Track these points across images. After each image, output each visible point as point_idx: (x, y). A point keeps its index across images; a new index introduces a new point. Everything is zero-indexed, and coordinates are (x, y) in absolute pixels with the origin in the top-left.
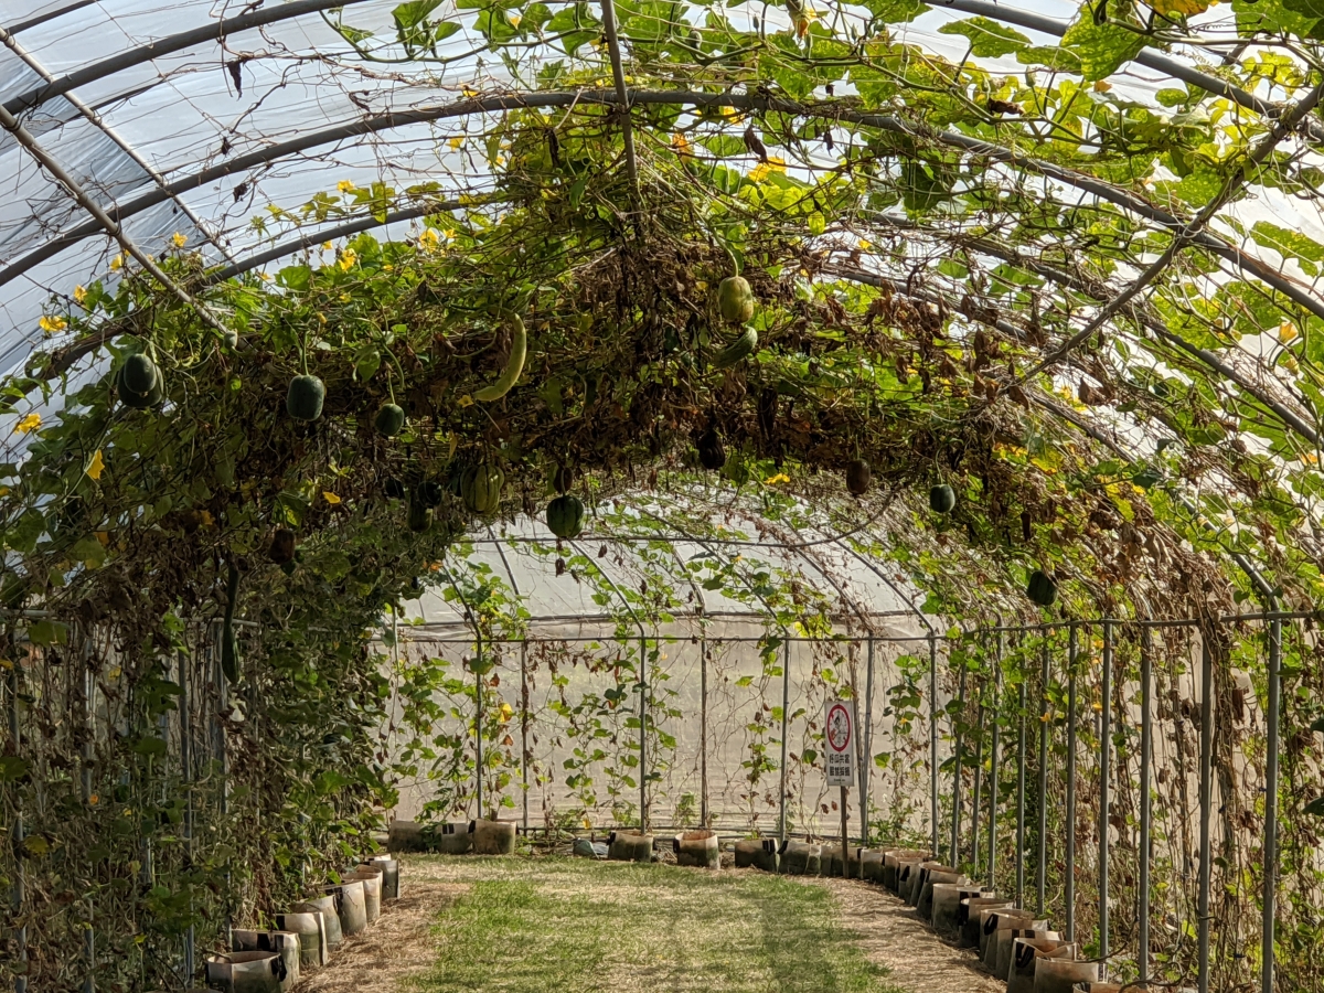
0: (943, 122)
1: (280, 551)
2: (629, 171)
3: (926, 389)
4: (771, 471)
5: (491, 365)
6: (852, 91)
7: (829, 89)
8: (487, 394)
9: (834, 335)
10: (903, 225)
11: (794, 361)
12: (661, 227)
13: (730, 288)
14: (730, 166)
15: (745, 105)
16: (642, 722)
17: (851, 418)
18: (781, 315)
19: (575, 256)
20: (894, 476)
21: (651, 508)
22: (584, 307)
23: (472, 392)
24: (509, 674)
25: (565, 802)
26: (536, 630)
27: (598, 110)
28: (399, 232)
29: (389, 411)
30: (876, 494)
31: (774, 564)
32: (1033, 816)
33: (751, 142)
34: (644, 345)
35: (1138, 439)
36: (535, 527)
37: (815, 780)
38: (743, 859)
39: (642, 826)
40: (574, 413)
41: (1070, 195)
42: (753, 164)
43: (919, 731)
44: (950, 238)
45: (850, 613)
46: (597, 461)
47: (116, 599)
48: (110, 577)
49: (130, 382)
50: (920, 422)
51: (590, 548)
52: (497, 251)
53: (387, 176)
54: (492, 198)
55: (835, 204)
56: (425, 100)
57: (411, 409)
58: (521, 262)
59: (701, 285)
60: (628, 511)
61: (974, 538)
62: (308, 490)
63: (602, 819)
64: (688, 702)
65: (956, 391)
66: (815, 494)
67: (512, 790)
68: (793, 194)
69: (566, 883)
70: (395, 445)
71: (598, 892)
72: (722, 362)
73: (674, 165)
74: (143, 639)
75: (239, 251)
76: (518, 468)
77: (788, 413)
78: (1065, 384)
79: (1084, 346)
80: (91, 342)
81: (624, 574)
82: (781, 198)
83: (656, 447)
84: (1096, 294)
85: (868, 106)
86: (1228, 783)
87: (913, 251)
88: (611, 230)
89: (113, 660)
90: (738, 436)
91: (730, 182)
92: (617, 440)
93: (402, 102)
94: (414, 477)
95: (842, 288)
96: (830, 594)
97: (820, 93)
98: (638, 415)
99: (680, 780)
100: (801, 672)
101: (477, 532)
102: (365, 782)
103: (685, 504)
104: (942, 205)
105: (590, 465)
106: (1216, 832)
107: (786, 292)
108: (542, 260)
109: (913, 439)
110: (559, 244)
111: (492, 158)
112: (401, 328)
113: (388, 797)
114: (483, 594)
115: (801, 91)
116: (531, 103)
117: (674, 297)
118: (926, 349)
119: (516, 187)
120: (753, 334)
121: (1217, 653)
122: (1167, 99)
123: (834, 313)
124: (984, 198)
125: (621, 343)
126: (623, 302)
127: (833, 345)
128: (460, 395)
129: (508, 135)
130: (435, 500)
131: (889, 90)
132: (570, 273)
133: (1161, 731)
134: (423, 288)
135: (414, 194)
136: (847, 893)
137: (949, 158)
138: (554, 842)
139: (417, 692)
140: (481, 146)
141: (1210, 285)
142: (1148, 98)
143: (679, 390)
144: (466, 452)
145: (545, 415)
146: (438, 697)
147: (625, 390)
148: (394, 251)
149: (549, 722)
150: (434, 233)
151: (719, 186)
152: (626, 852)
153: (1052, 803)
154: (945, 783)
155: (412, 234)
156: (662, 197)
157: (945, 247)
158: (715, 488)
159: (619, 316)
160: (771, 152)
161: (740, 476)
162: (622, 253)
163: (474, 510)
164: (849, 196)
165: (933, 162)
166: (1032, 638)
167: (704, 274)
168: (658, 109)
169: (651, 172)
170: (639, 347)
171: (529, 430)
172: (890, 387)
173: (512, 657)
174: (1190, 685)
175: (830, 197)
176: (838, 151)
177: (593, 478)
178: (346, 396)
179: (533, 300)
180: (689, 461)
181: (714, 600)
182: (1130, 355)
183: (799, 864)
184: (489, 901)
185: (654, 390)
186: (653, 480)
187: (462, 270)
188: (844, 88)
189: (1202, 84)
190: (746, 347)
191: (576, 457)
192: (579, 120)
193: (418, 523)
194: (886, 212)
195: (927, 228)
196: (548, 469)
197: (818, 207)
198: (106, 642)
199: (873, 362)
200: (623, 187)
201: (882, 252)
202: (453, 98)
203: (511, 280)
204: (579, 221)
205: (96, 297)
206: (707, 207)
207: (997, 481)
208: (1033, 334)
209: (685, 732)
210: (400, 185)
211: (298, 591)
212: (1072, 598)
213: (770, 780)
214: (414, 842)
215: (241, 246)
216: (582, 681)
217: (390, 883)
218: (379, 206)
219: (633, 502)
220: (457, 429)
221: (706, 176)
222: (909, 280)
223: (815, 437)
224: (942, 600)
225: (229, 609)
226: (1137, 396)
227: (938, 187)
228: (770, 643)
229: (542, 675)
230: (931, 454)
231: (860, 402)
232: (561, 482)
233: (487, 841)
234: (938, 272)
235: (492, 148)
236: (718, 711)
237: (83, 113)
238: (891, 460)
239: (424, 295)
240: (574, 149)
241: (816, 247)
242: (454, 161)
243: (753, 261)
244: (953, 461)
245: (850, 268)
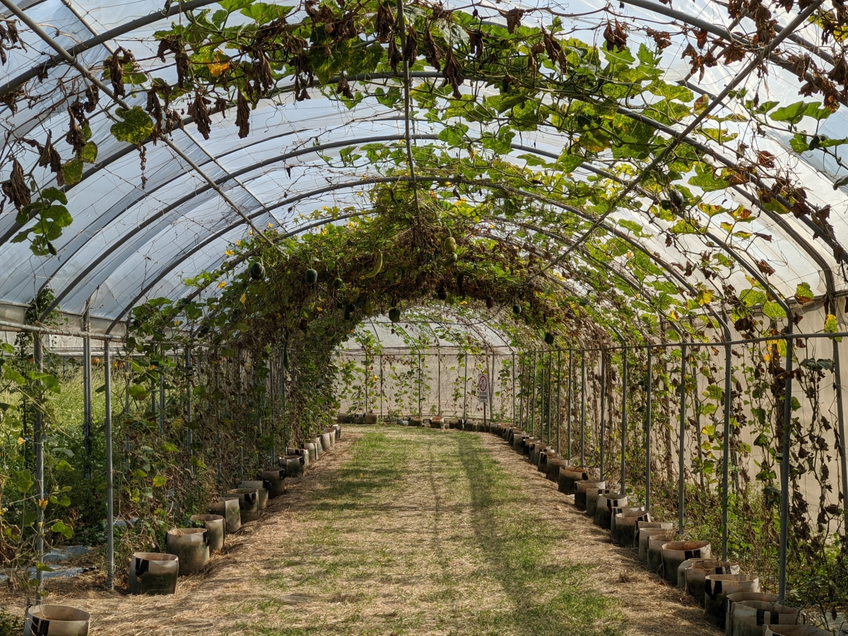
0: (518, 187)
1: (303, 326)
2: (416, 203)
3: (512, 274)
4: (461, 300)
5: (371, 266)
6: (488, 177)
7: (481, 176)
8: (370, 275)
9: (482, 256)
10: (505, 220)
11: (469, 264)
12: (426, 221)
13: (449, 241)
14: (448, 201)
15: (453, 181)
16: (419, 381)
17: (487, 283)
18: (465, 250)
19: (398, 231)
20: (501, 302)
21: (422, 312)
22: (401, 247)
23: (365, 275)
24: (376, 366)
25: (394, 408)
26: (385, 352)
27: (406, 183)
28: (341, 223)
29: (338, 281)
30: (495, 308)
31: (462, 330)
32: (547, 411)
33: (455, 194)
34: (420, 259)
35: (581, 290)
36: (384, 318)
37: (475, 400)
38: (452, 426)
39: (419, 415)
40: (398, 281)
41: (559, 210)
42: (456, 201)
43: (509, 384)
44: (520, 225)
45: (487, 346)
46: (405, 297)
47: (250, 342)
48: (248, 335)
49: (255, 272)
50: (510, 285)
51: (402, 325)
52: (373, 229)
53: (337, 205)
54: (371, 212)
55: (483, 213)
56: (350, 180)
57: (345, 280)
58: (381, 233)
59: (439, 240)
60: (415, 313)
61: (527, 322)
62: (312, 306)
63: (406, 413)
64: (434, 375)
65: (522, 274)
66: (476, 308)
67: (377, 403)
68: (469, 210)
69: (394, 434)
70: (340, 292)
71: (405, 437)
72: (446, 265)
73: (430, 201)
74: (258, 355)
75: (289, 230)
76: (380, 299)
77: (467, 281)
78: (557, 272)
79: (563, 259)
80: (242, 259)
81: (413, 333)
82: (465, 212)
83: (424, 292)
84: (568, 243)
85: (493, 182)
86: (611, 400)
87: (508, 229)
88: (410, 222)
89: (249, 362)
90: (451, 289)
91: (449, 206)
92: (411, 290)
93: (343, 181)
94: (346, 302)
95: (484, 241)
96: (480, 340)
97: (478, 178)
98: (418, 282)
99: (432, 400)
100: (471, 365)
101: (366, 320)
102: (330, 401)
103: (433, 311)
104: (518, 214)
105: (403, 298)
106: (606, 417)
107: (467, 242)
108: (388, 232)
109: (508, 290)
110: (393, 227)
111: (372, 199)
112: (342, 254)
113: (337, 406)
114: (368, 340)
115: (472, 177)
116: (384, 181)
117: (430, 244)
118: (512, 260)
119: (379, 208)
120: (456, 256)
121: (607, 360)
122: (591, 179)
123: (482, 249)
124: (531, 212)
125: (411, 260)
126: (414, 245)
127: (482, 259)
128: (361, 275)
129: (377, 191)
130: (352, 310)
131: (500, 177)
132: (396, 236)
133: (589, 384)
134: (349, 241)
135: (346, 210)
136: (486, 437)
137: (520, 199)
138: (391, 420)
139: (347, 372)
140: (368, 195)
141: (605, 239)
142: (584, 179)
143: (432, 274)
144: (363, 294)
145: (388, 282)
146: (353, 373)
147: (414, 274)
148: (339, 229)
149: (389, 381)
150: (353, 223)
151: (445, 207)
152: (414, 423)
153: (553, 408)
154: (518, 401)
155: (345, 223)
156: (426, 211)
157: (518, 228)
158: (443, 306)
159: (412, 250)
160: (462, 197)
161: (451, 302)
162: (414, 229)
163: (365, 313)
164: (487, 211)
165: (515, 200)
166: (546, 355)
167: (440, 236)
168: (425, 183)
169: (423, 203)
170: (419, 260)
171: (383, 287)
172: (500, 273)
173: (377, 361)
174: (598, 369)
175: (481, 211)
176: (483, 196)
177: (403, 302)
178: (324, 276)
179: (385, 245)
180: (435, 297)
181: (443, 342)
182: (579, 262)
183: (470, 428)
184: (370, 440)
185: (423, 274)
186: (423, 303)
187: (361, 235)
188: (485, 176)
189: (602, 174)
190: (453, 260)
191: (398, 296)
192: (399, 186)
193: (347, 317)
194: (499, 216)
195: (512, 222)
196: (389, 299)
197: (477, 214)
198: (246, 355)
199: (495, 265)
200: (414, 208)
201: (498, 229)
202: (359, 179)
203: (378, 238)
204: (400, 219)
205: (244, 244)
206: (441, 215)
207: (535, 303)
208: (547, 256)
209: (433, 385)
210: (342, 207)
211: (307, 339)
212: (559, 341)
213: (461, 401)
214: (346, 420)
215: (290, 227)
216: (400, 368)
217: (338, 433)
218: (335, 215)
219: (416, 310)
220: (360, 286)
221: (441, 204)
222: (507, 238)
223: (476, 289)
224: (517, 342)
225: (286, 345)
226: (580, 276)
227: (516, 208)
228: (461, 356)
229: (387, 366)
230: (513, 295)
231: (491, 278)
232: (393, 304)
233: (369, 420)
234: (516, 235)
235: (372, 196)
236: (444, 378)
237: (239, 184)
238: (500, 297)
239: (349, 243)
240: (398, 196)
241: (477, 227)
242: (359, 200)
243: (456, 232)
244: (520, 297)
245: (487, 234)
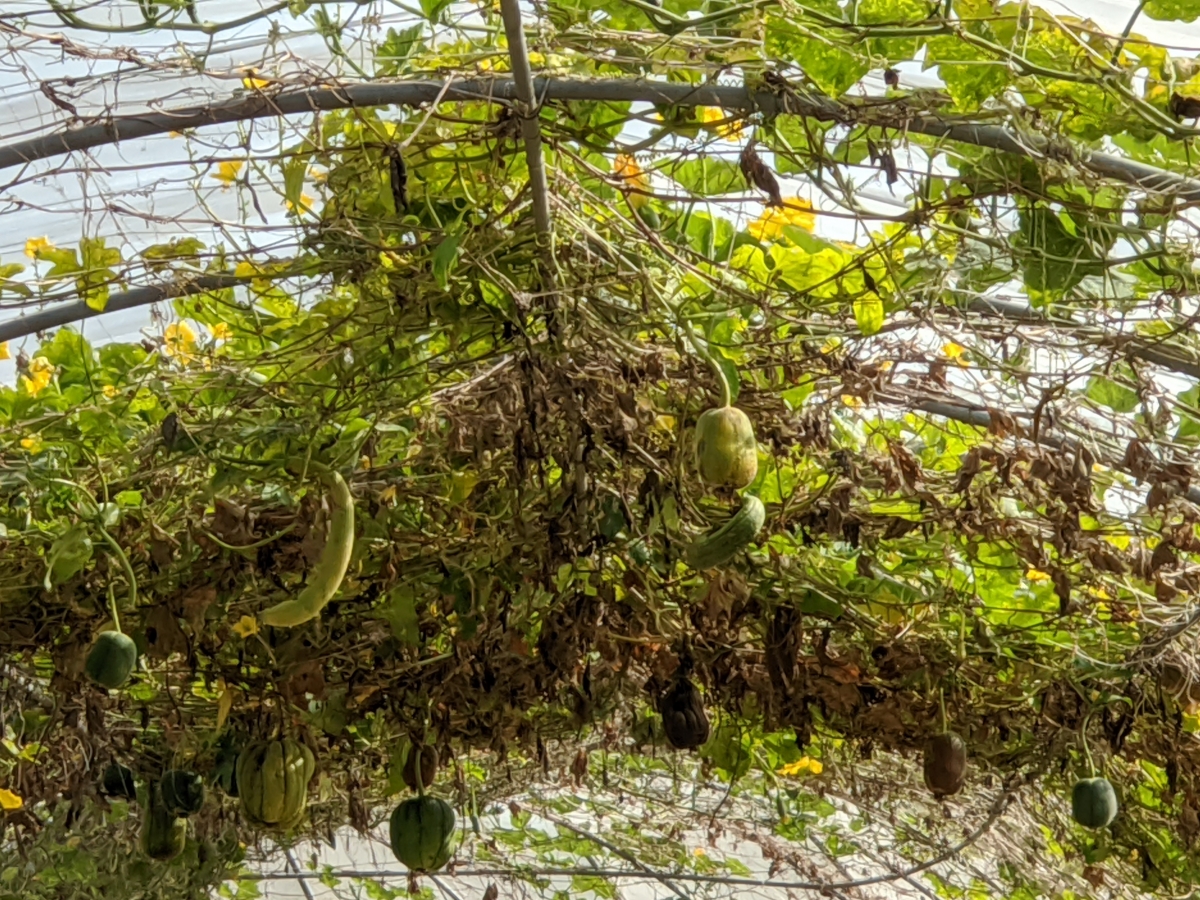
8: (284, 615)
9: (903, 510)
11: (832, 555)
12: (594, 320)
13: (716, 427)
14: (716, 211)
15: (740, 104)
19: (442, 370)
22: (460, 461)
23: (257, 610)
30: (975, 796)
33: (753, 172)
34: (562, 527)
40: (439, 647)
51: (468, 890)
52: (305, 360)
54: (296, 268)
55: (902, 280)
58: (345, 382)
59: (665, 422)
60: (537, 823)
61: (1150, 875)
68: (825, 265)
70: (121, 706)
73: (616, 208)
76: (338, 747)
82: (805, 270)
83: (586, 708)
88: (507, 326)
92: (514, 697)
95: (914, 430)
97: (873, 86)
104: (1091, 285)
105: (468, 742)
107: (814, 433)
108: (383, 375)
109: (1042, 697)
112: (131, 497)
116: (363, 100)
119: (336, 249)
120: (756, 509)
123: (901, 472)
124: (1165, 270)
126: (525, 452)
128: (236, 615)
129: (324, 155)
130: (190, 802)
132: (430, 399)
134: (170, 429)
135: (156, 259)
140: (275, 173)
143: (626, 608)
144: (248, 718)
147: (531, 609)
148: (119, 360)
150: (191, 328)
151: (696, 247)
155: (153, 331)
156: (596, 266)
159: (519, 476)
160: (788, 187)
161: (735, 762)
162: (525, 365)
163: (259, 822)
164: (926, 265)
168: (588, 111)
169: (577, 221)
170: (554, 528)
171: (360, 677)
172: (1002, 603)
177: (472, 764)
178: (36, 616)
179: (367, 448)
180: (643, 733)
185: (582, 606)
186: (579, 767)
187: (243, 395)
191: (442, 724)
192: (443, 130)
193: (160, 845)
195: (1065, 323)
199: (971, 556)
200: (527, 248)
201: (984, 363)
203: (328, 412)
206: (676, 284)
207: (1192, 768)
218: (95, 282)
220: (232, 676)
221: (674, 230)
230: (1073, 723)
232: (415, 771)
238: (1004, 734)
239: (173, 439)
240: (435, 182)
241: (869, 354)
242: (225, 203)
243: (757, 379)
244: (1114, 734)
245: (928, 397)
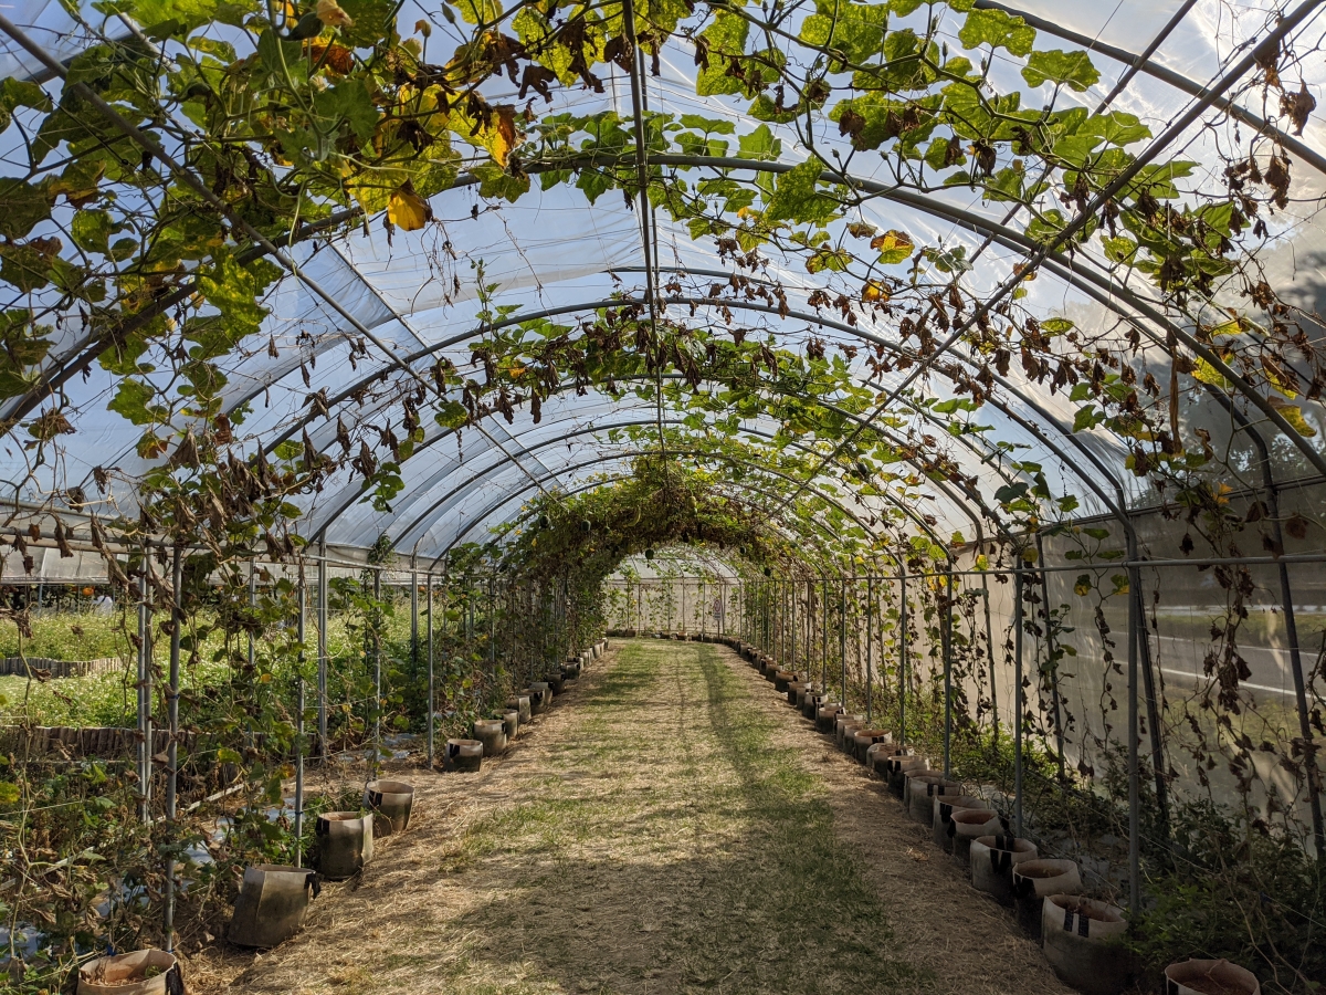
0: (743, 459)
1: (579, 563)
2: (665, 471)
3: (738, 523)
4: (701, 543)
5: (632, 517)
6: (721, 451)
7: (715, 451)
8: (631, 524)
9: (716, 510)
10: (733, 484)
11: (706, 516)
12: (674, 484)
13: (691, 499)
14: (690, 469)
15: (694, 454)
16: (668, 604)
17: (720, 530)
18: (703, 505)
19: (652, 491)
20: (731, 544)
21: (670, 552)
22: (655, 503)
23: (627, 524)
24: (635, 593)
25: (649, 624)
26: (643, 582)
27: (658, 455)
28: (609, 485)
29: (606, 528)
30: (726, 548)
31: (701, 565)
32: (766, 629)
33: (695, 463)
34: (669, 512)
35: (791, 536)
36: (642, 556)
37: (711, 619)
38: (694, 639)
39: (669, 630)
40: (652, 529)
41: (774, 477)
43: (737, 607)
44: (745, 487)
45: (720, 578)
46: (657, 540)
47: (541, 574)
48: (537, 570)
49: (543, 522)
50: (737, 532)
51: (655, 561)
52: (633, 489)
53: (606, 471)
54: (632, 477)
55: (717, 478)
56: (616, 453)
59: (683, 498)
60: (665, 552)
61: (751, 560)
62: (586, 548)
63: (659, 628)
64: (680, 600)
65: (746, 524)
66: (711, 548)
67: (636, 621)
68: (706, 476)
69: (649, 645)
70: (608, 537)
71: (658, 647)
72: (689, 516)
73: (677, 469)
74: (545, 584)
75: (570, 490)
76: (638, 542)
77: (705, 529)
78: (774, 522)
79: (778, 513)
80: (533, 512)
81: (664, 568)
82: (703, 477)
83: (672, 536)
84: (781, 500)
85: (724, 455)
86: (814, 619)
87: (736, 489)
88: (661, 485)
89: (538, 590)
90: (693, 534)
91: (690, 473)
92: (662, 535)
93: (610, 454)
94: (612, 544)
95: (718, 499)
96: (715, 573)
97: (713, 452)
98: (668, 529)
99: (678, 619)
100: (708, 592)
101: (628, 557)
102: (600, 619)
103: (679, 550)
104: (743, 479)
106: (811, 633)
107: (704, 500)
108: (644, 492)
109: (736, 535)
110: (648, 488)
111: (632, 468)
112: (609, 508)
113: (606, 623)
114: (629, 573)
115: (708, 451)
116: (642, 454)
117: (677, 501)
118: (739, 513)
119: (638, 474)
120: (696, 510)
121: (811, 589)
122: (798, 453)
123: (716, 505)
124: (753, 477)
125: (663, 511)
126: (664, 502)
127: (716, 512)
128: (624, 524)
129: (636, 462)
130: (617, 550)
132: (651, 495)
133: (798, 607)
135: (613, 476)
136: (720, 647)
137: (745, 468)
138: (647, 634)
139: (613, 596)
140: (630, 464)
141: (808, 498)
142: (793, 453)
143: (678, 523)
144: (625, 538)
145: (645, 529)
146: (618, 598)
147: (665, 523)
148: (608, 489)
149: (645, 604)
150: (618, 485)
151: (688, 474)
152: (665, 637)
153: (771, 625)
154: (744, 620)
155: (612, 486)
156: (674, 477)
157: (744, 489)
158: (687, 547)
159: (663, 505)
160: (701, 466)
161: (693, 544)
162: (664, 490)
163: (627, 552)
164: (720, 476)
165: (740, 469)
166: (765, 584)
167: (684, 495)
168: (673, 455)
169: (671, 471)
171: (641, 533)
172: (730, 523)
173: (636, 589)
174: (805, 596)
175: (715, 477)
177: (656, 544)
178: (595, 525)
179: (642, 501)
180: (680, 540)
181: (686, 574)
182: (789, 515)
183: (707, 640)
184: (631, 650)
185: (672, 523)
186: (671, 544)
187: (625, 494)
188: (718, 451)
189: (806, 450)
190: (694, 513)
191: (652, 539)
192: (653, 458)
193: (613, 556)
195: (739, 484)
196: (645, 542)
197: (712, 479)
198: (536, 585)
199: (726, 516)
200: (664, 474)
201: (728, 490)
202: (623, 453)
203: (637, 497)
204: (653, 483)
205: (534, 501)
206: (685, 479)
207: (756, 545)
208: (765, 510)
209: (679, 607)
210: (609, 473)
211: (582, 572)
212: (775, 574)
213: (700, 619)
214: (612, 634)
215: (571, 488)
216: (653, 594)
217: (606, 645)
218: (604, 479)
219: (666, 550)
220: (623, 533)
221: (685, 472)
222: (735, 497)
223: (711, 535)
224: (743, 574)
225: (567, 577)
226: (791, 525)
228: (700, 585)
229: (644, 593)
230: (740, 539)
231: (723, 526)
232: (649, 545)
233: (630, 634)
236: (687, 602)
237: (532, 457)
238: (730, 540)
239: (615, 500)
240: (652, 465)
241: (712, 489)
242: (623, 468)
243: (696, 492)
244: (746, 540)
245: (720, 493)
